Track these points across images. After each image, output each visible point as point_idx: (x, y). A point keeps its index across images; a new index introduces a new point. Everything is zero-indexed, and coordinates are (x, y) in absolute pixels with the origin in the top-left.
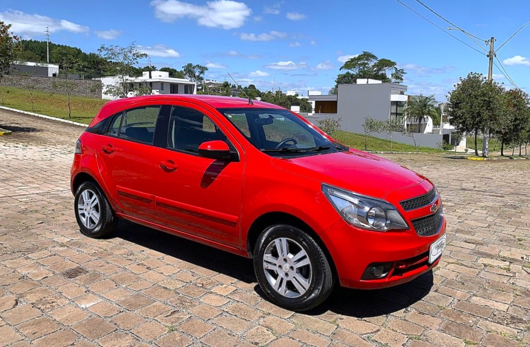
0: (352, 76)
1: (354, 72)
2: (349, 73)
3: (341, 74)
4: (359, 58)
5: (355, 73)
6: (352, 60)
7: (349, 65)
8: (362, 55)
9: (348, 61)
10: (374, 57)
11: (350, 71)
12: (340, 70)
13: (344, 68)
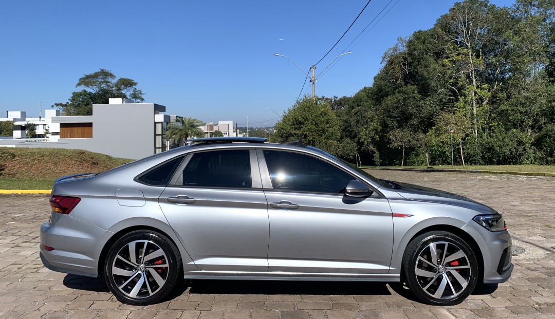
0: (90, 93)
1: (92, 90)
2: (85, 91)
3: (76, 91)
4: (96, 75)
5: (93, 92)
6: (88, 77)
7: (86, 80)
8: (98, 73)
9: (84, 78)
10: (111, 75)
11: (87, 89)
12: (76, 87)
13: (79, 84)
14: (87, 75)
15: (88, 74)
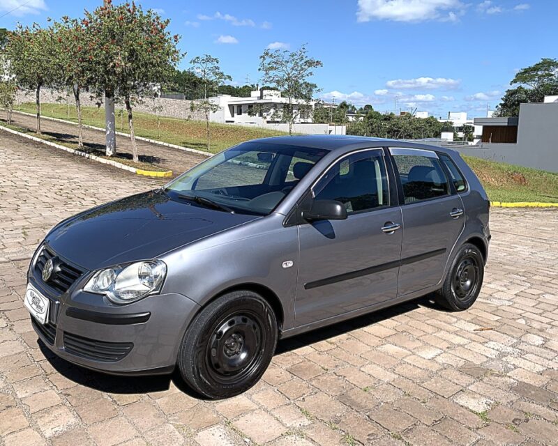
0: (526, 92)
1: (530, 86)
2: (520, 88)
3: (510, 89)
4: (536, 68)
5: (532, 88)
6: (526, 71)
7: (524, 75)
9: (521, 73)
11: (523, 85)
12: (511, 84)
13: (515, 81)
14: (525, 69)
15: (527, 67)
